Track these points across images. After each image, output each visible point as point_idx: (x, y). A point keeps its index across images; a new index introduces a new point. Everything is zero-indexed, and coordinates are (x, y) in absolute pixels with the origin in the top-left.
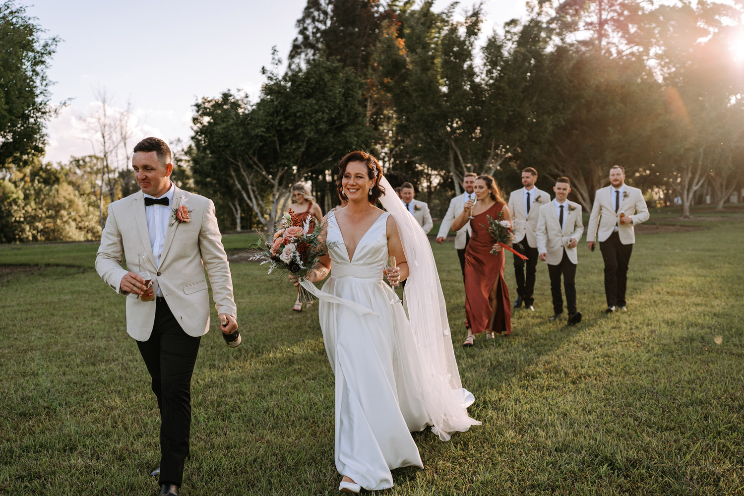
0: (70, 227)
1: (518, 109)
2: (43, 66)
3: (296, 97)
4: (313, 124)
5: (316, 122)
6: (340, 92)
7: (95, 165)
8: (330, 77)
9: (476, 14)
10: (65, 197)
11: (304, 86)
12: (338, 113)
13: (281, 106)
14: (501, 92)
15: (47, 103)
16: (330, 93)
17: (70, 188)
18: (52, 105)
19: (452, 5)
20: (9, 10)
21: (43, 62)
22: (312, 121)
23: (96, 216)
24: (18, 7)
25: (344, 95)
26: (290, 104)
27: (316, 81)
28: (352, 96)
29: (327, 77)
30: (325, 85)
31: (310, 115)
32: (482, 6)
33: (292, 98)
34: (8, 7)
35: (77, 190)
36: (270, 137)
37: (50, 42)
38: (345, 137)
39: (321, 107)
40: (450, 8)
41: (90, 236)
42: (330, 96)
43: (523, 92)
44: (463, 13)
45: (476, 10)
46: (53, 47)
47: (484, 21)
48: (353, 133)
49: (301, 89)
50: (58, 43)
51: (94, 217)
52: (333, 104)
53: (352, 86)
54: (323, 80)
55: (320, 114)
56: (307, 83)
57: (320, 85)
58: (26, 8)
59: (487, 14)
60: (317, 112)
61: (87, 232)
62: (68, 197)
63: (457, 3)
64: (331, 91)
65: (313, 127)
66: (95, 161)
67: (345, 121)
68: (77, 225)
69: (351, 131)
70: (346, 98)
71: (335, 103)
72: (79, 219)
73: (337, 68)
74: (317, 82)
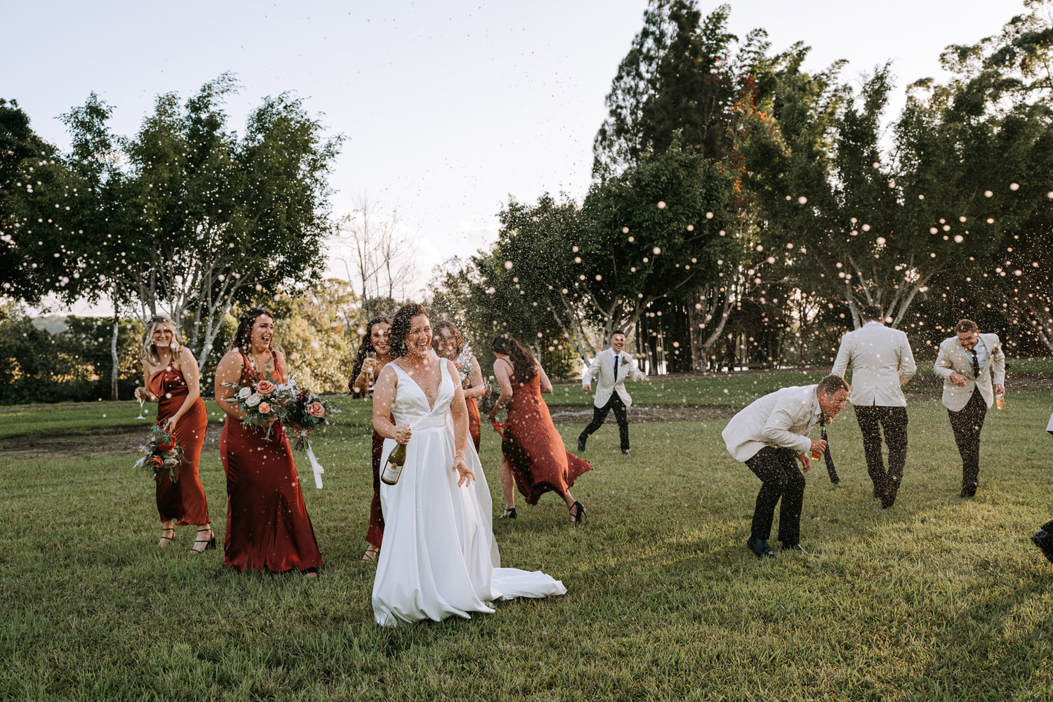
0: (303, 374)
1: (950, 210)
2: (325, 171)
3: (641, 202)
4: (665, 238)
5: (669, 235)
6: (701, 193)
7: (337, 291)
8: (685, 173)
9: (880, 78)
10: (298, 335)
11: (653, 187)
12: (697, 222)
13: (622, 213)
14: (926, 186)
15: (328, 217)
16: (688, 196)
17: (305, 323)
18: (334, 218)
19: (837, 63)
20: (283, 105)
21: (323, 166)
22: (664, 233)
23: (336, 360)
24: (293, 100)
25: (705, 198)
26: (633, 210)
27: (668, 179)
28: (717, 199)
29: (682, 173)
30: (680, 184)
31: (660, 225)
32: (889, 68)
33: (636, 203)
34: (282, 101)
35: (313, 325)
36: (606, 255)
37: (333, 141)
38: (708, 254)
39: (675, 214)
40: (833, 66)
41: (328, 387)
42: (688, 199)
43: (958, 186)
44: (861, 79)
45: (880, 74)
46: (337, 148)
47: (892, 88)
48: (718, 249)
49: (649, 191)
50: (343, 142)
51: (334, 361)
52: (691, 210)
53: (716, 185)
54: (677, 177)
55: (675, 224)
56: (657, 182)
57: (672, 184)
58: (302, 101)
59: (897, 77)
60: (670, 221)
61: (325, 381)
62: (302, 334)
63: (844, 61)
64: (688, 192)
65: (665, 241)
66: (336, 286)
67: (706, 232)
68: (313, 372)
69: (716, 246)
70: (708, 201)
71: (695, 208)
72: (315, 364)
73: (694, 160)
74: (670, 181)
